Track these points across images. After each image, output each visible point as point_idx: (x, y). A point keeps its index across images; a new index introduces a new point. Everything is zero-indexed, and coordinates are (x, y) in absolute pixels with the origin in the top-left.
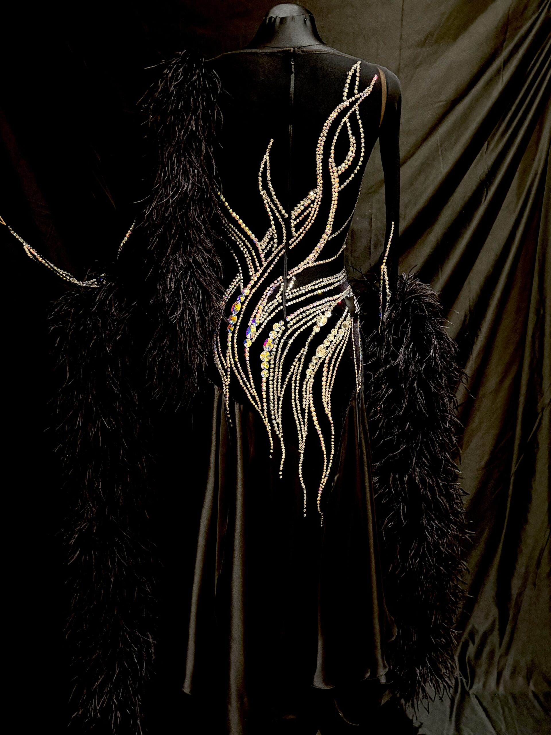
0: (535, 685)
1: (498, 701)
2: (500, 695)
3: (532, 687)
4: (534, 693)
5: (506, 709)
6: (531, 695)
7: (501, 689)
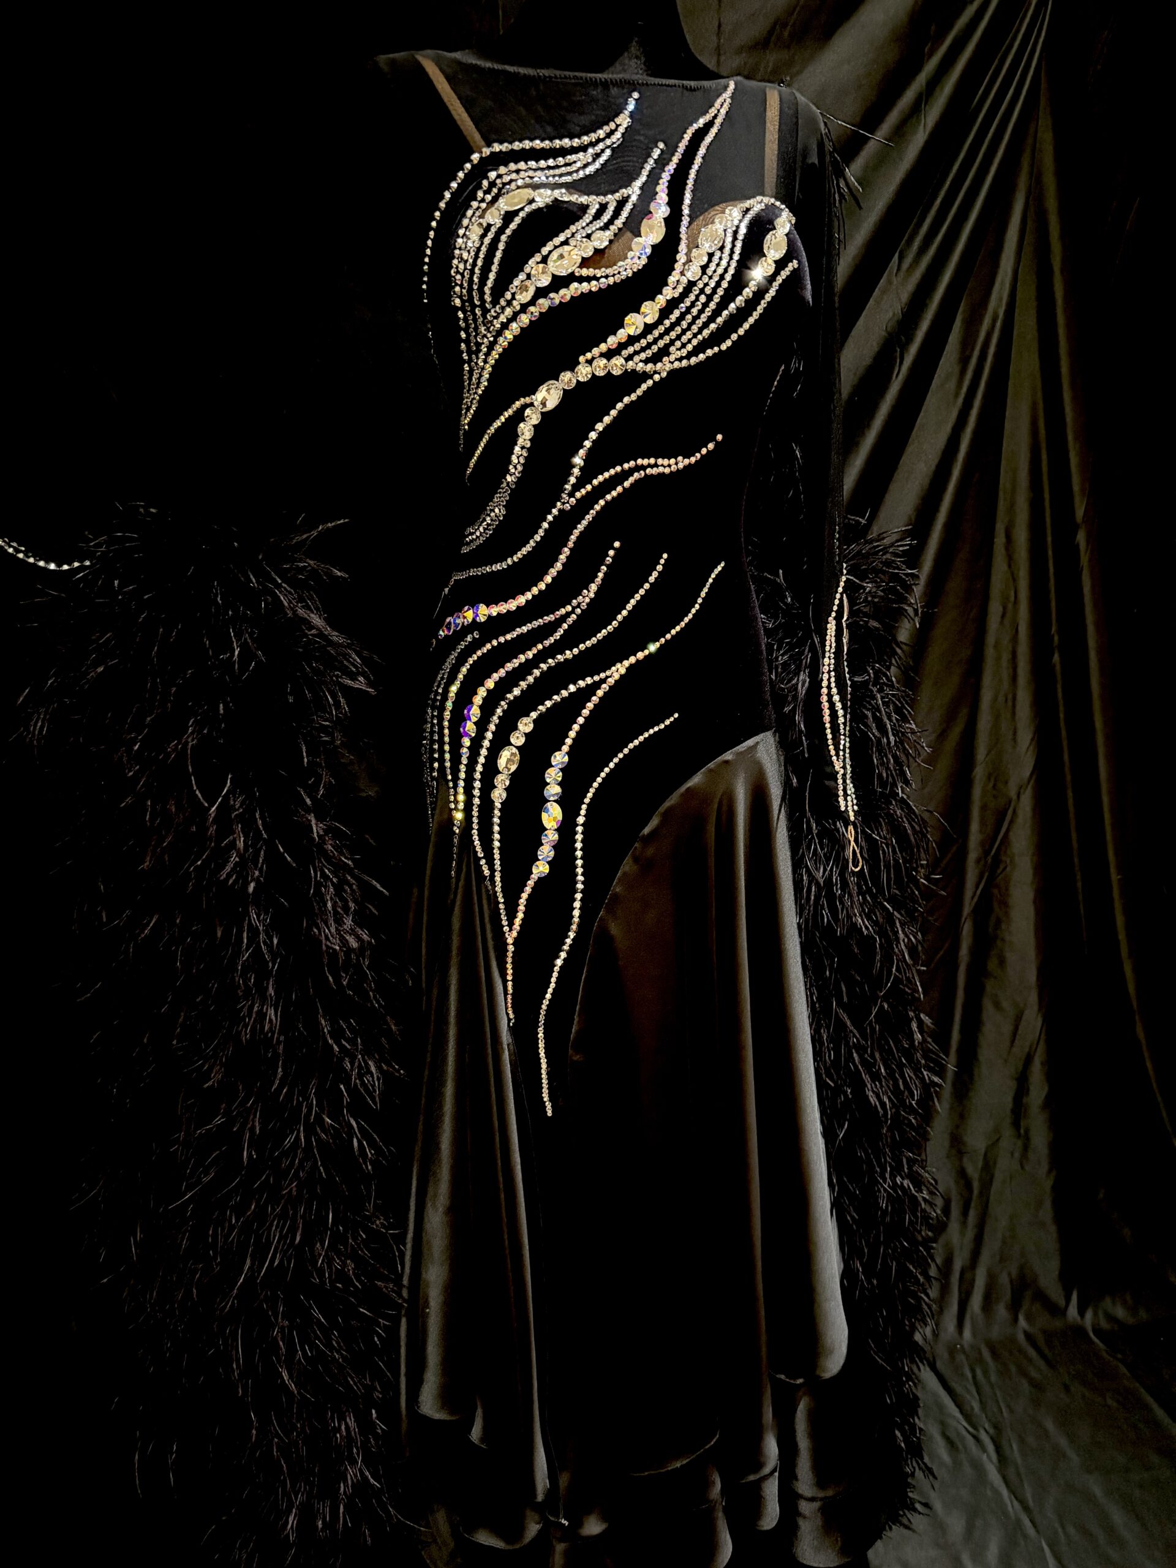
0: (1029, 1318)
1: (963, 1357)
2: (966, 1346)
3: (1022, 1322)
4: (1026, 1334)
5: (979, 1372)
6: (1021, 1337)
7: (967, 1333)
